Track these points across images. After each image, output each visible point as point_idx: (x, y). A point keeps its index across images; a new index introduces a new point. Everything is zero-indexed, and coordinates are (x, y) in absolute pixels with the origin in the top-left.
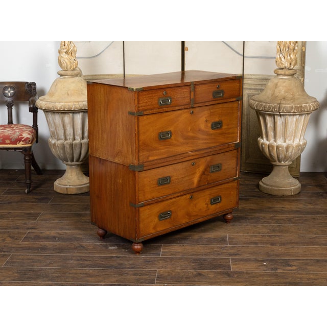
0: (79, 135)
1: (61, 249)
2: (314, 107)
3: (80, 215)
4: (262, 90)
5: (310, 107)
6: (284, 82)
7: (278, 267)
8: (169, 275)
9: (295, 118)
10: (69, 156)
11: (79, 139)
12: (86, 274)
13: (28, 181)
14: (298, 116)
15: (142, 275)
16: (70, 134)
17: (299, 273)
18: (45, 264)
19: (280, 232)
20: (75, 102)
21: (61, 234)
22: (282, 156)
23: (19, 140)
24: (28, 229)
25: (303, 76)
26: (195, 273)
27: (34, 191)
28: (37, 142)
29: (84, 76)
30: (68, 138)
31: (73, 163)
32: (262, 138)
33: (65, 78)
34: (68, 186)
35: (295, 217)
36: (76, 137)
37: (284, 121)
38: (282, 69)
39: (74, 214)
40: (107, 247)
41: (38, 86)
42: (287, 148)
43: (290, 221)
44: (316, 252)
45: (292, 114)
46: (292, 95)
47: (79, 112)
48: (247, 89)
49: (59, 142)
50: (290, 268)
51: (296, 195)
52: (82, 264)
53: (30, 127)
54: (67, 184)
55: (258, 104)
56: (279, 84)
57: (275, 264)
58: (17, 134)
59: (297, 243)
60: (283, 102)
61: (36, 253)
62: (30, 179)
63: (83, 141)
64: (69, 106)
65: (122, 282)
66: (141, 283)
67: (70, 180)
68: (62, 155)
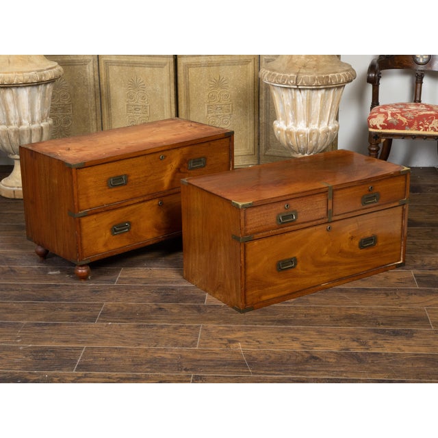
2: (346, 78)
5: (339, 77)
8: (118, 310)
9: (319, 94)
11: (28, 124)
12: (6, 309)
14: (323, 91)
15: (82, 310)
17: (295, 307)
20: (18, 72)
22: (304, 146)
26: (155, 307)
30: (12, 122)
32: (278, 121)
34: (15, 189)
36: (23, 121)
37: (305, 98)
40: (46, 271)
42: (311, 134)
45: (314, 87)
46: (316, 61)
47: (24, 87)
49: (1, 128)
52: (5, 295)
54: (14, 185)
55: (270, 74)
60: (303, 71)
63: (34, 126)
64: (9, 78)
65: (51, 320)
66: (77, 321)
67: (18, 179)
68: (5, 145)
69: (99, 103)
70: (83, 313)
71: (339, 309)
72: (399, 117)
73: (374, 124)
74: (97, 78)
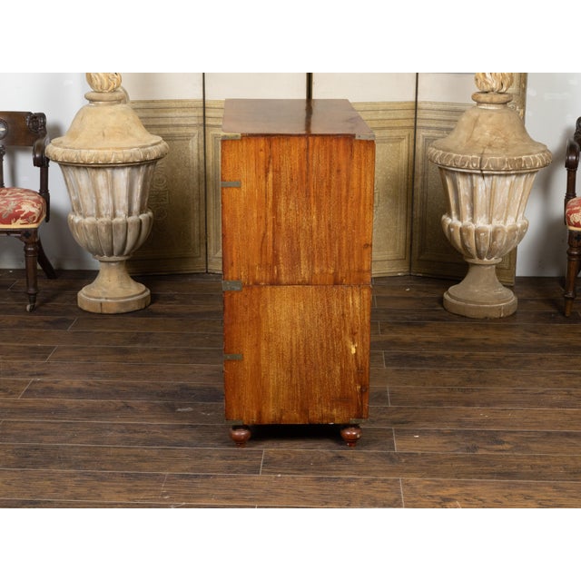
0: (123, 208)
1: (91, 412)
2: (542, 161)
3: (125, 352)
4: (450, 130)
6: (490, 116)
7: (478, 445)
8: (284, 458)
9: (508, 181)
10: (105, 246)
11: (124, 216)
12: (136, 456)
13: (32, 291)
14: (514, 177)
15: (236, 458)
16: (107, 205)
17: (515, 456)
18: (63, 437)
19: (481, 383)
20: (117, 149)
21: (90, 385)
22: (485, 248)
23: (15, 216)
24: (32, 375)
25: (523, 106)
26: (331, 455)
27: (42, 308)
28: (47, 219)
29: (133, 102)
30: (103, 213)
31: (112, 259)
32: (450, 215)
33: (98, 105)
34: (103, 300)
35: (508, 357)
36: (118, 212)
37: (489, 186)
38: (487, 92)
39: (115, 348)
40: (173, 408)
41: (50, 120)
42: (495, 234)
43: (497, 362)
44: (545, 419)
45: (503, 173)
46: (504, 138)
47: (123, 167)
48: (423, 127)
49: (88, 220)
50: (500, 447)
51: (508, 317)
52: (128, 439)
53: (35, 192)
54: (101, 295)
55: (443, 155)
56: (480, 120)
57: (473, 440)
58: (13, 205)
59: (511, 403)
60: (487, 151)
61: (47, 418)
62: (35, 286)
63: (131, 219)
64: (106, 156)
65: (201, 471)
66: (235, 472)
67: (106, 288)
68: (92, 243)
69: (204, 190)
70: (241, 462)
71: (573, 458)
73: (577, 221)
74: (202, 157)
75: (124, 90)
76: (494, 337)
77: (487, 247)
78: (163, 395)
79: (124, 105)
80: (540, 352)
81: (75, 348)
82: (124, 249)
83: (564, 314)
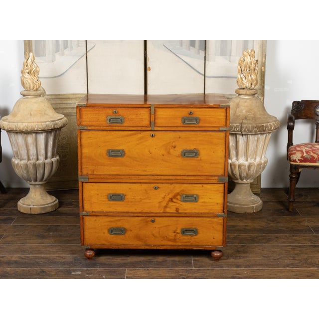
0: (42, 155)
2: (275, 126)
3: (43, 237)
6: (246, 102)
9: (256, 137)
10: (32, 176)
11: (43, 159)
14: (259, 135)
16: (33, 154)
19: (244, 253)
20: (38, 122)
21: (23, 259)
22: (244, 174)
25: (263, 95)
28: (1, 161)
29: (48, 95)
30: (31, 158)
31: (37, 183)
33: (28, 98)
34: (31, 206)
35: (259, 236)
36: (39, 157)
37: (246, 140)
38: (243, 89)
39: (38, 235)
42: (249, 167)
43: (253, 240)
45: (253, 133)
46: (254, 114)
47: (42, 133)
49: (23, 162)
51: (258, 212)
54: (30, 204)
56: (240, 104)
60: (244, 121)
63: (47, 161)
64: (32, 126)
67: (33, 199)
68: (25, 175)
72: (312, 154)
73: (294, 159)
75: (43, 89)
76: (251, 224)
77: (245, 174)
78: (64, 264)
79: (42, 98)
80: (277, 233)
81: (14, 236)
82: (43, 178)
83: (288, 210)
